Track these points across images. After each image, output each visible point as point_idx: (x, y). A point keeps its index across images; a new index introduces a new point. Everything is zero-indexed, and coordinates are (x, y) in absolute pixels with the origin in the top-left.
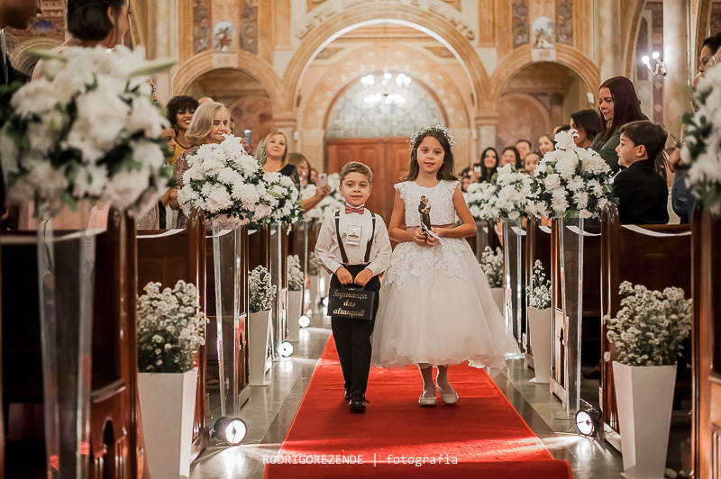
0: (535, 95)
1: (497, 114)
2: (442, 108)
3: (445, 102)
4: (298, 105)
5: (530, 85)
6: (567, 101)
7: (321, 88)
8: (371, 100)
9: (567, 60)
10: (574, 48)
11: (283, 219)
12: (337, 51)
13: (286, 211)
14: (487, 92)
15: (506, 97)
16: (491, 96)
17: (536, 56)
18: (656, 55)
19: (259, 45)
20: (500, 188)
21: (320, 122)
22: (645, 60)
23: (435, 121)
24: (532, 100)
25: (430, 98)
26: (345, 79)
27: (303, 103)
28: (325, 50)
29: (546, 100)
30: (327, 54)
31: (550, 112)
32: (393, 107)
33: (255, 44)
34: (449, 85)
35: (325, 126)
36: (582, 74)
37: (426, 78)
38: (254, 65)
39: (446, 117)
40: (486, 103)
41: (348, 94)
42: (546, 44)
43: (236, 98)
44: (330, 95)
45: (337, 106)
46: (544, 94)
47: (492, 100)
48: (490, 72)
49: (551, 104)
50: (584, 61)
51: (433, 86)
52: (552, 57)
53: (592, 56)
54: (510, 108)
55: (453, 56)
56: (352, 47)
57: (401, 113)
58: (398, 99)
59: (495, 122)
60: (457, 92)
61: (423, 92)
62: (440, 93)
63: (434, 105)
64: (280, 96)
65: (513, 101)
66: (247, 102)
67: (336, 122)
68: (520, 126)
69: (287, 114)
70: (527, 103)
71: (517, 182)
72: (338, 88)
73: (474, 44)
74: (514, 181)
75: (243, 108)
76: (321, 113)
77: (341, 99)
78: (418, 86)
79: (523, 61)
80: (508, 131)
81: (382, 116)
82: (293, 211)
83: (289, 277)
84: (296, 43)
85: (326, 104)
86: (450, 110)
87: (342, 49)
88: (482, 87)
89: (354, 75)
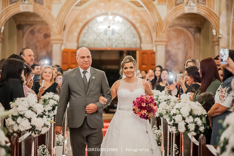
0: (187, 27)
1: (166, 40)
2: (138, 33)
3: (140, 30)
4: (64, 30)
5: (184, 22)
6: (203, 31)
7: (76, 21)
8: (102, 28)
9: (203, 12)
10: (207, 6)
12: (85, 2)
14: (161, 28)
15: (172, 28)
16: (163, 30)
17: (187, 10)
19: (45, 1)
21: (75, 39)
23: (135, 40)
24: (185, 30)
25: (132, 28)
26: (89, 17)
27: (67, 29)
28: (80, 2)
29: (192, 30)
31: (194, 36)
32: (113, 32)
34: (142, 21)
35: (78, 41)
36: (210, 19)
37: (130, 18)
38: (42, 11)
39: (140, 38)
40: (161, 34)
41: (90, 25)
42: (192, 4)
43: (31, 25)
44: (81, 25)
45: (84, 31)
46: (191, 27)
47: (164, 32)
49: (195, 32)
50: (211, 13)
51: (134, 21)
52: (195, 11)
53: (216, 11)
54: (173, 34)
55: (143, 7)
57: (117, 35)
58: (116, 28)
59: (165, 43)
60: (147, 25)
61: (129, 25)
62: (138, 25)
63: (134, 32)
64: (54, 28)
65: (174, 30)
66: (38, 27)
67: (84, 39)
68: (178, 44)
69: (59, 37)
70: (182, 32)
71: (168, 100)
72: (85, 21)
73: (155, 3)
74: (166, 99)
75: (36, 30)
76: (76, 34)
77: (86, 27)
78: (126, 22)
79: (180, 13)
81: (107, 37)
85: (79, 29)
86: (142, 35)
87: (87, 1)
88: (159, 26)
89: (93, 15)
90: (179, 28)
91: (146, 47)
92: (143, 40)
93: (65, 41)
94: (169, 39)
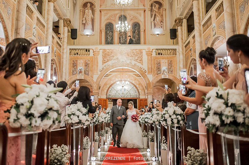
1: (153, 92)
2: (138, 90)
3: (139, 88)
4: (99, 89)
5: (161, 84)
7: (106, 84)
8: (119, 88)
9: (171, 78)
10: (173, 75)
11: (93, 123)
12: (110, 75)
14: (150, 86)
15: (155, 87)
16: (151, 87)
17: (163, 77)
19: (90, 73)
20: (153, 115)
21: (105, 94)
23: (136, 93)
25: (135, 87)
26: (112, 82)
27: (101, 88)
28: (107, 74)
30: (107, 76)
32: (125, 90)
34: (140, 84)
35: (106, 95)
36: (175, 81)
37: (133, 82)
38: (88, 78)
40: (150, 89)
41: (113, 86)
42: (165, 74)
44: (108, 86)
45: (110, 89)
48: (150, 81)
50: (176, 78)
51: (135, 84)
52: (167, 77)
53: (178, 77)
54: (156, 90)
55: (141, 76)
56: (114, 74)
57: (127, 91)
58: (126, 87)
59: (152, 94)
60: (142, 86)
61: (133, 86)
62: (137, 86)
63: (136, 89)
64: (95, 87)
65: (157, 88)
67: (110, 93)
68: (159, 95)
69: (97, 91)
70: (161, 89)
71: (158, 113)
72: (110, 84)
73: (146, 73)
74: (157, 113)
76: (106, 91)
77: (111, 87)
78: (131, 84)
79: (159, 78)
80: (155, 96)
81: (122, 92)
82: (96, 121)
83: (95, 138)
84: (99, 73)
85: (107, 89)
86: (140, 91)
88: (148, 85)
89: (114, 81)
90: (159, 87)
91: (142, 97)
92: (140, 93)
93: (100, 95)
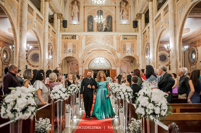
0: (128, 61)
2: (110, 63)
3: (111, 62)
5: (127, 59)
6: (133, 62)
7: (88, 59)
8: (97, 62)
9: (133, 56)
10: (134, 53)
12: (91, 53)
13: (75, 91)
14: (118, 61)
17: (127, 55)
18: (149, 56)
19: (76, 52)
21: (88, 66)
22: (147, 57)
23: (109, 66)
25: (108, 62)
26: (92, 58)
27: (85, 62)
28: (89, 52)
30: (89, 53)
31: (130, 64)
32: (101, 63)
33: (75, 52)
34: (112, 59)
35: (89, 67)
36: (136, 58)
37: (107, 58)
38: (75, 56)
39: (111, 65)
40: (118, 63)
41: (93, 61)
42: (129, 53)
43: (72, 61)
44: (90, 61)
45: (91, 63)
46: (129, 61)
47: (119, 63)
48: (119, 58)
49: (131, 63)
50: (136, 56)
51: (109, 59)
52: (130, 55)
53: (138, 55)
54: (123, 63)
55: (112, 54)
56: (94, 52)
57: (103, 64)
59: (120, 67)
61: (107, 60)
62: (110, 61)
63: (109, 63)
64: (80, 62)
65: (123, 62)
66: (74, 62)
67: (91, 66)
68: (125, 67)
69: (81, 65)
70: (126, 63)
72: (91, 59)
73: (116, 52)
75: (74, 63)
76: (88, 64)
77: (92, 62)
78: (105, 59)
79: (125, 56)
80: (122, 68)
81: (99, 65)
84: (83, 52)
85: (89, 62)
86: (112, 64)
87: (92, 52)
88: (117, 60)
89: (94, 57)
90: (125, 61)
91: (113, 68)
92: (112, 66)
93: (84, 67)
94: (121, 65)
